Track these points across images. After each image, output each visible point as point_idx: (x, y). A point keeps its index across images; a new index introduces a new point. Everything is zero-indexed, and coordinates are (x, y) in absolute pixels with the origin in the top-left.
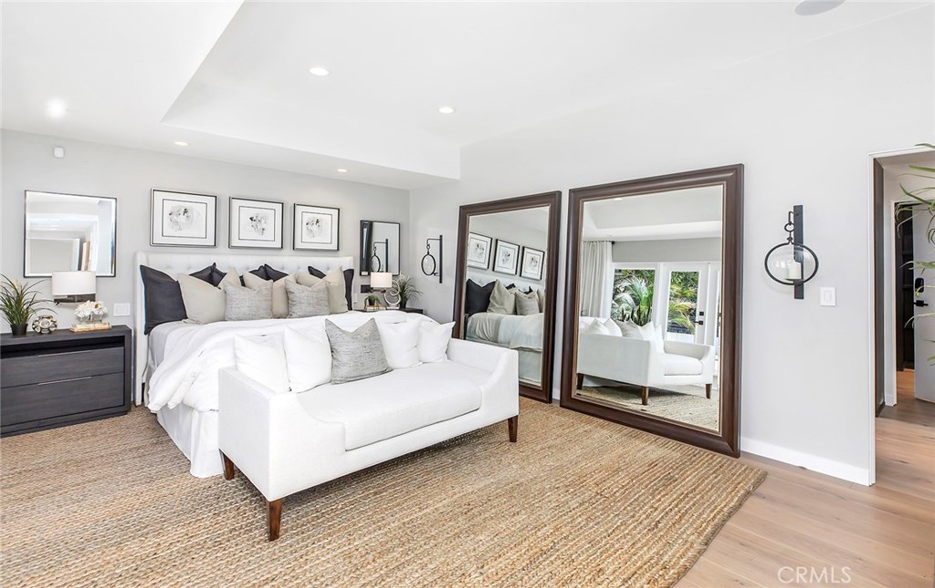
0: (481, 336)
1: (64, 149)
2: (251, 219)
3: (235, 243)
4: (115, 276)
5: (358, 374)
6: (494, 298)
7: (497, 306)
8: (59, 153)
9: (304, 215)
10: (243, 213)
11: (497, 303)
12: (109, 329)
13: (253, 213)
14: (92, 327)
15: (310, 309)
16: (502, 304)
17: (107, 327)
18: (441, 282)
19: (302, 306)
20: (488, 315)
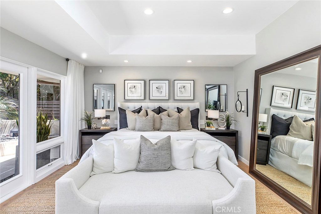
0: (281, 150)
1: (102, 70)
2: (157, 88)
3: (151, 98)
4: (114, 111)
5: (149, 169)
6: (293, 127)
7: (294, 132)
8: (101, 71)
9: (178, 84)
10: (154, 85)
11: (295, 130)
12: (109, 129)
13: (157, 85)
14: (105, 128)
15: (168, 127)
16: (299, 131)
17: (109, 128)
18: (247, 116)
19: (165, 125)
20: (287, 138)
